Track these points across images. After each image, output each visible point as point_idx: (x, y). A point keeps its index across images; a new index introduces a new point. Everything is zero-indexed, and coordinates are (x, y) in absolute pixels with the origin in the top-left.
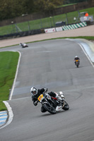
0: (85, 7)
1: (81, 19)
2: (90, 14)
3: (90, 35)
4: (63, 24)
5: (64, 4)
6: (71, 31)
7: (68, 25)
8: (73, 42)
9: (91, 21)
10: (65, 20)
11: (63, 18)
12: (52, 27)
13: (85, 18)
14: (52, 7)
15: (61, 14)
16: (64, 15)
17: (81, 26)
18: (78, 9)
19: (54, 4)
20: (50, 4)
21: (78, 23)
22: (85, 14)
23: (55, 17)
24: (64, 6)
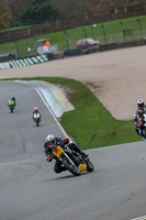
0: (45, 31)
1: (39, 50)
2: (52, 42)
4: (11, 57)
5: (12, 26)
6: (22, 68)
7: (18, 59)
8: (26, 86)
9: (55, 53)
10: (14, 52)
13: (46, 49)
15: (7, 42)
16: (12, 44)
17: (40, 62)
18: (34, 34)
21: (35, 56)
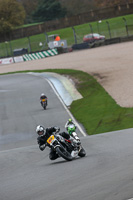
0: (55, 28)
1: (50, 45)
2: (62, 38)
3: (63, 67)
4: (25, 52)
6: (35, 61)
7: (31, 53)
8: (39, 77)
9: (64, 47)
10: (27, 47)
11: (24, 43)
12: (8, 57)
13: (56, 43)
14: (8, 28)
15: (21, 37)
16: (26, 39)
17: (50, 55)
18: (45, 30)
19: (12, 23)
20: (6, 23)
21: (46, 50)
22: (55, 38)
23: (12, 42)
24: (25, 26)
